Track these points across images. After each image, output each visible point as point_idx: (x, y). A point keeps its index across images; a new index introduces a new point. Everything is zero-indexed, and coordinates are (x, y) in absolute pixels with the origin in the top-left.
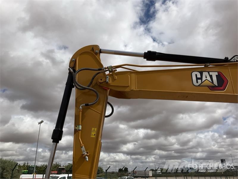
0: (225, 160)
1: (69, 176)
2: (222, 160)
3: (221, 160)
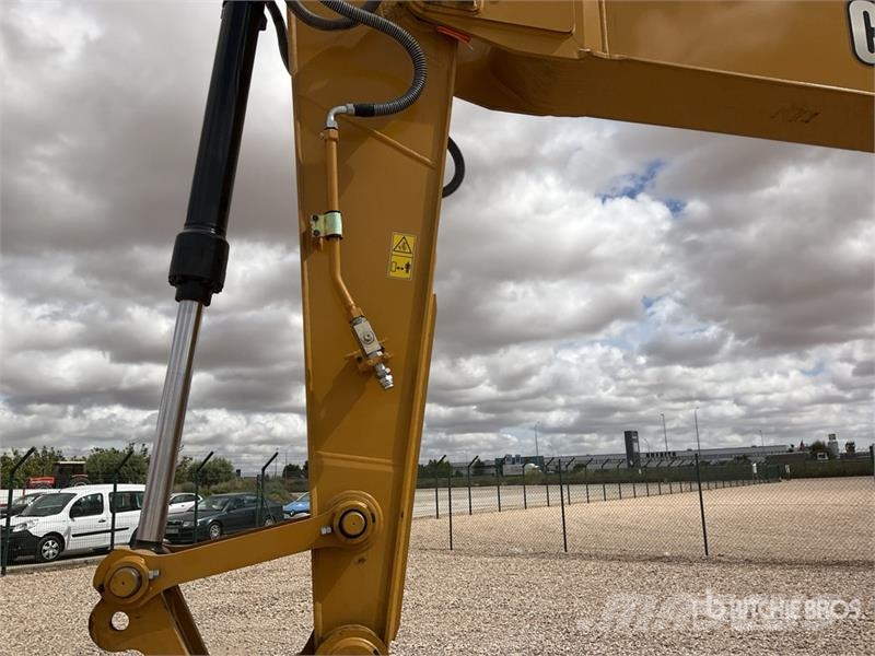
0: (636, 433)
1: (118, 490)
2: (630, 432)
3: (626, 433)
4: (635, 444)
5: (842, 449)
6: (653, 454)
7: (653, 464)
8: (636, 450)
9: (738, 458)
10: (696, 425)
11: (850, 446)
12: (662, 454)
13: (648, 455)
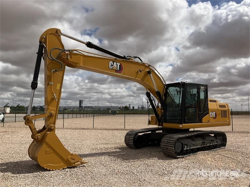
0: (82, 101)
2: (81, 101)
3: (80, 101)
4: (82, 104)
5: (131, 108)
6: (86, 107)
7: (86, 109)
8: (82, 105)
9: (107, 109)
10: (98, 100)
11: (133, 107)
12: (88, 107)
13: (85, 107)
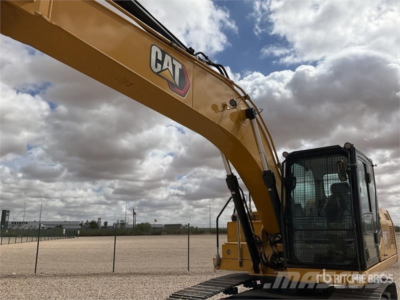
0: (9, 211)
2: (5, 211)
3: (3, 211)
4: (7, 217)
5: (102, 224)
6: (15, 223)
7: (15, 228)
8: (7, 220)
9: (58, 226)
10: (41, 209)
11: (106, 223)
12: (20, 223)
13: (12, 223)
